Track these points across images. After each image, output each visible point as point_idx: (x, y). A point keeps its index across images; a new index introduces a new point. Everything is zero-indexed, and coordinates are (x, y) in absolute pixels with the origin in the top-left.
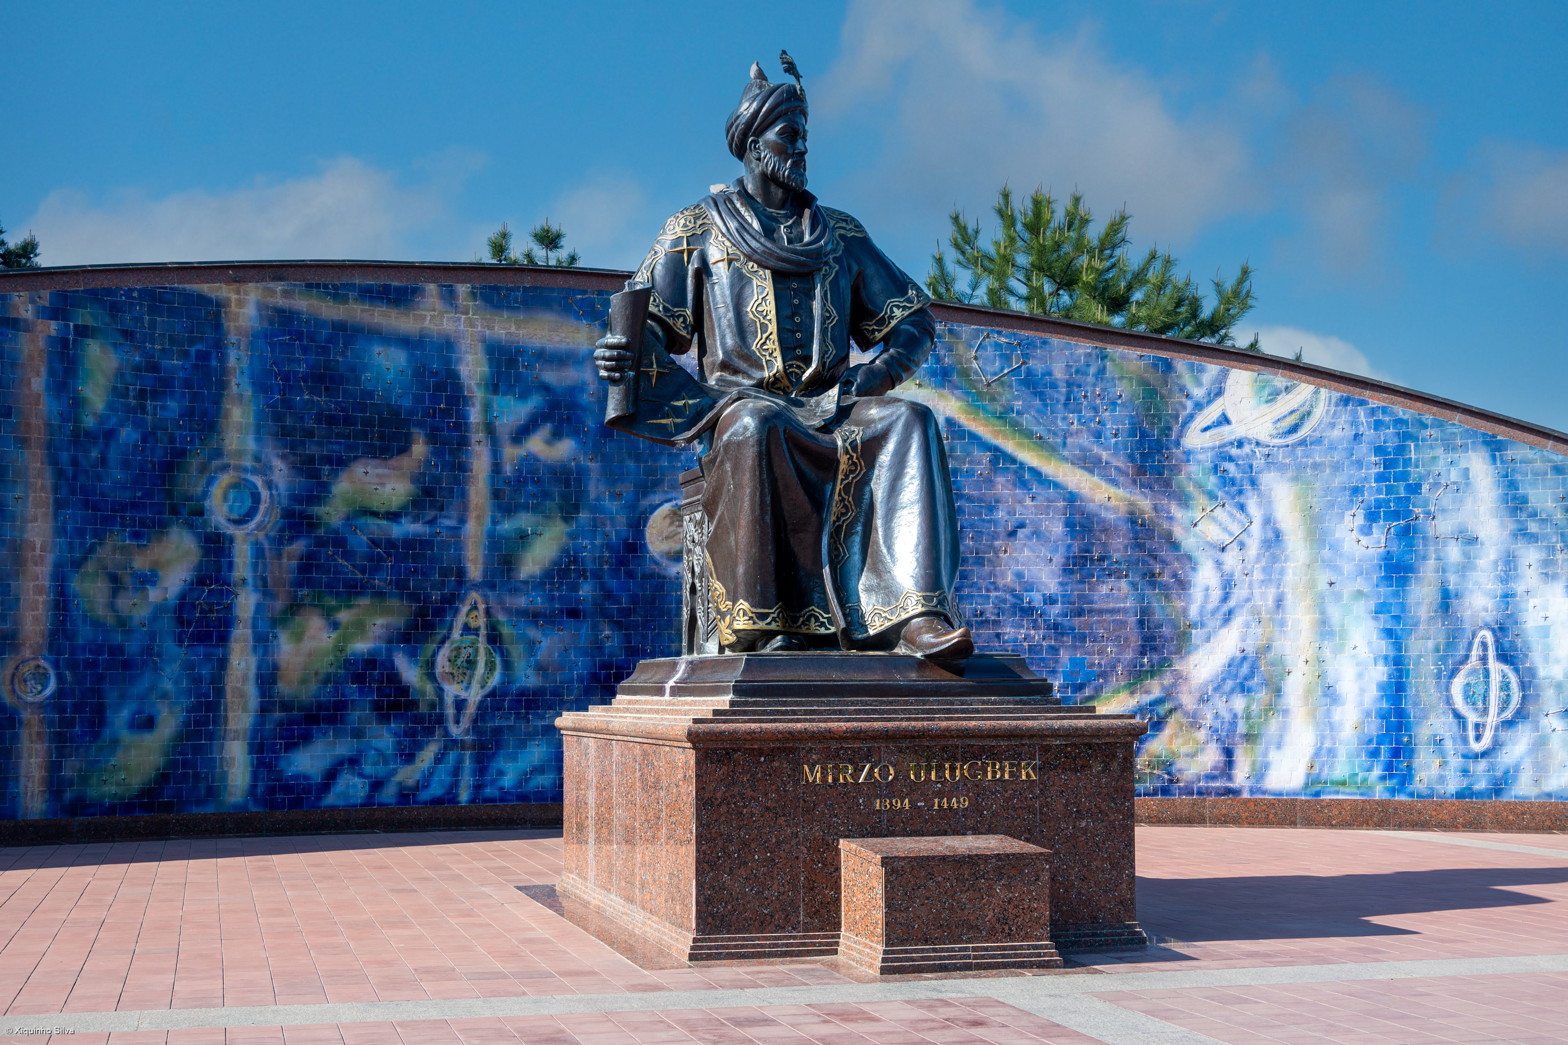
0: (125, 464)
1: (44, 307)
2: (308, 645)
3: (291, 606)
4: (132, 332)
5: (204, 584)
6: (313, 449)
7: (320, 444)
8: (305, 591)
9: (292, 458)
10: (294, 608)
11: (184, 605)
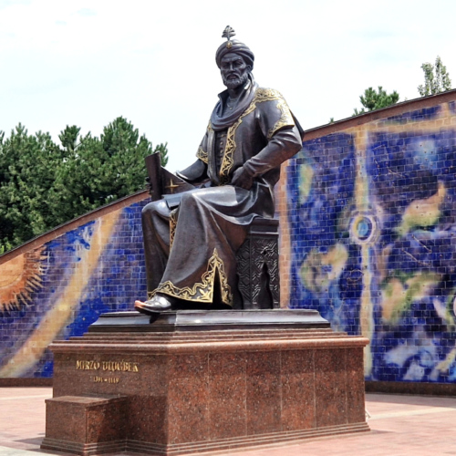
0: (317, 217)
2: (395, 297)
3: (386, 277)
4: (318, 158)
5: (350, 269)
6: (393, 199)
8: (392, 270)
9: (384, 205)
10: (387, 279)
11: (342, 281)
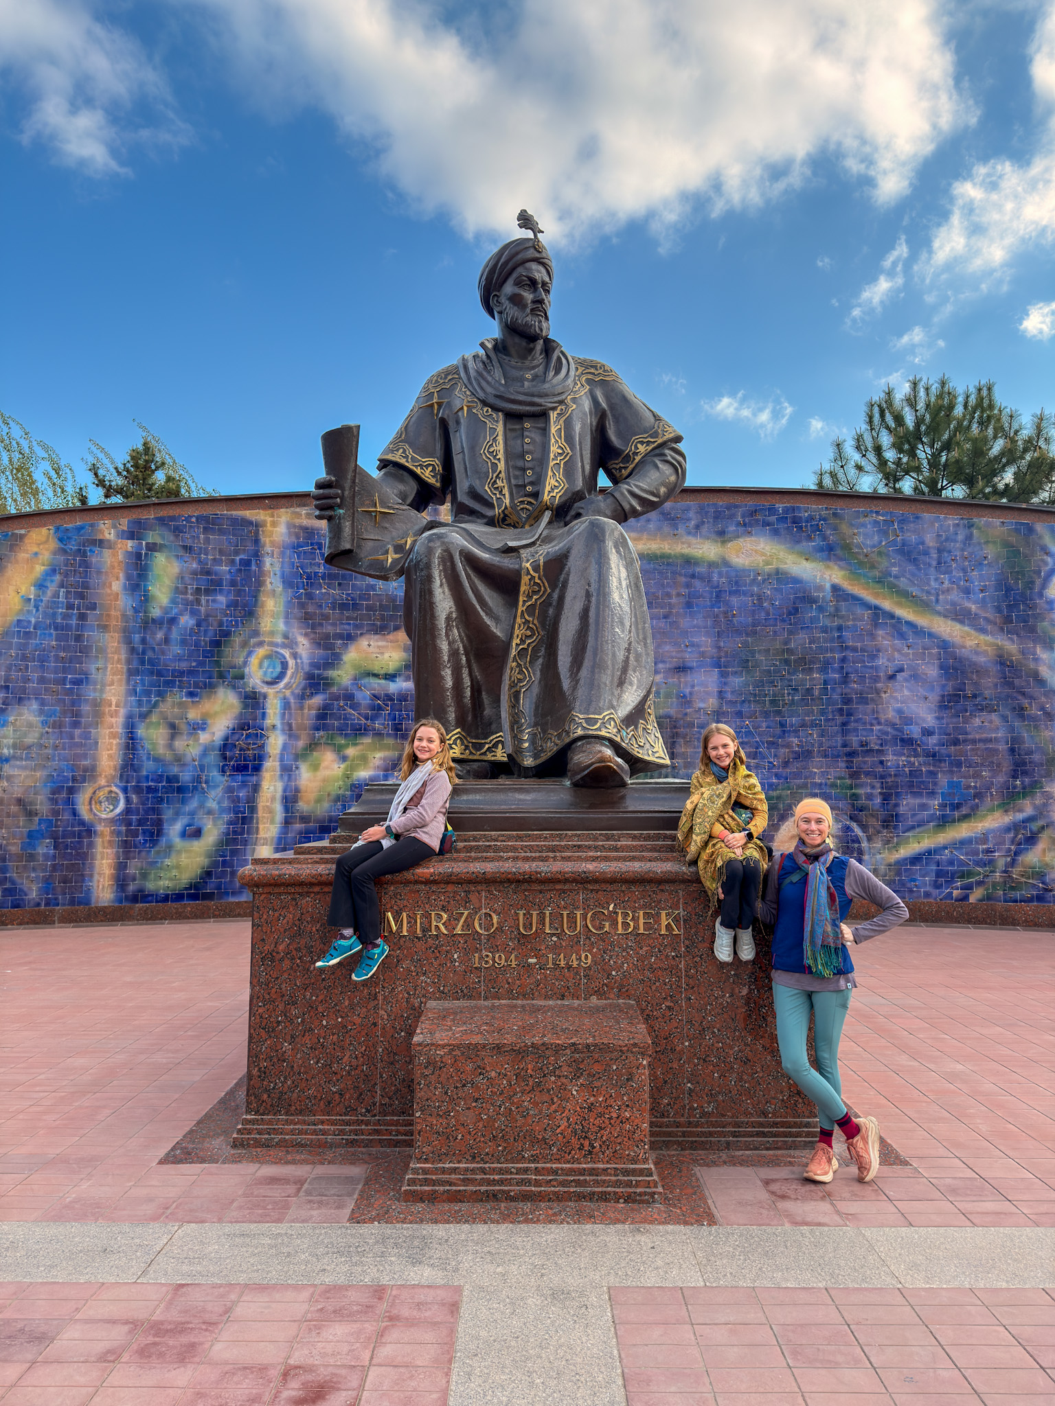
0: (183, 642)
1: (123, 531)
2: (323, 773)
3: (311, 744)
4: (191, 547)
5: (243, 729)
6: (329, 629)
7: (334, 624)
8: (322, 733)
9: (312, 636)
10: (312, 746)
11: (226, 746)
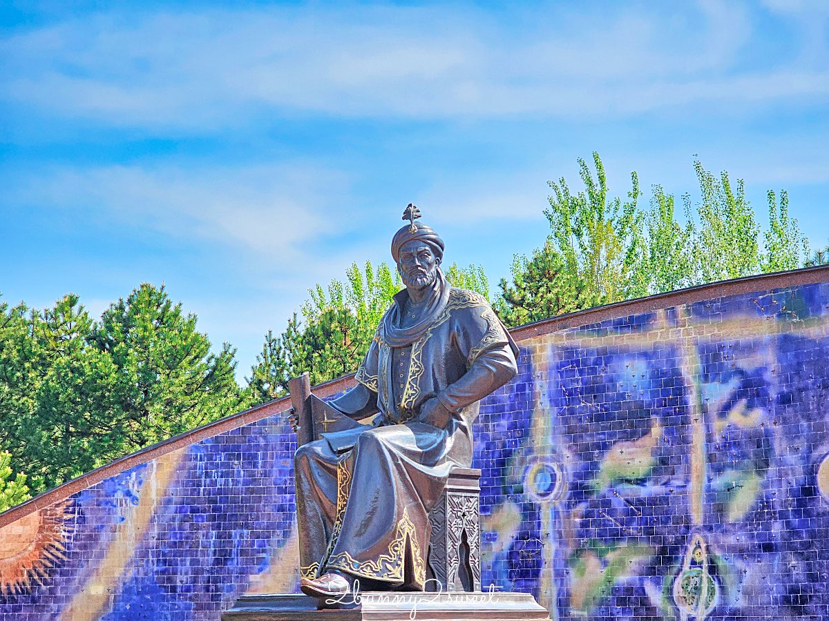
2: (588, 578)
3: (577, 550)
5: (524, 538)
6: (588, 440)
7: (592, 436)
8: (586, 539)
9: (575, 448)
10: (578, 552)
11: (512, 554)
